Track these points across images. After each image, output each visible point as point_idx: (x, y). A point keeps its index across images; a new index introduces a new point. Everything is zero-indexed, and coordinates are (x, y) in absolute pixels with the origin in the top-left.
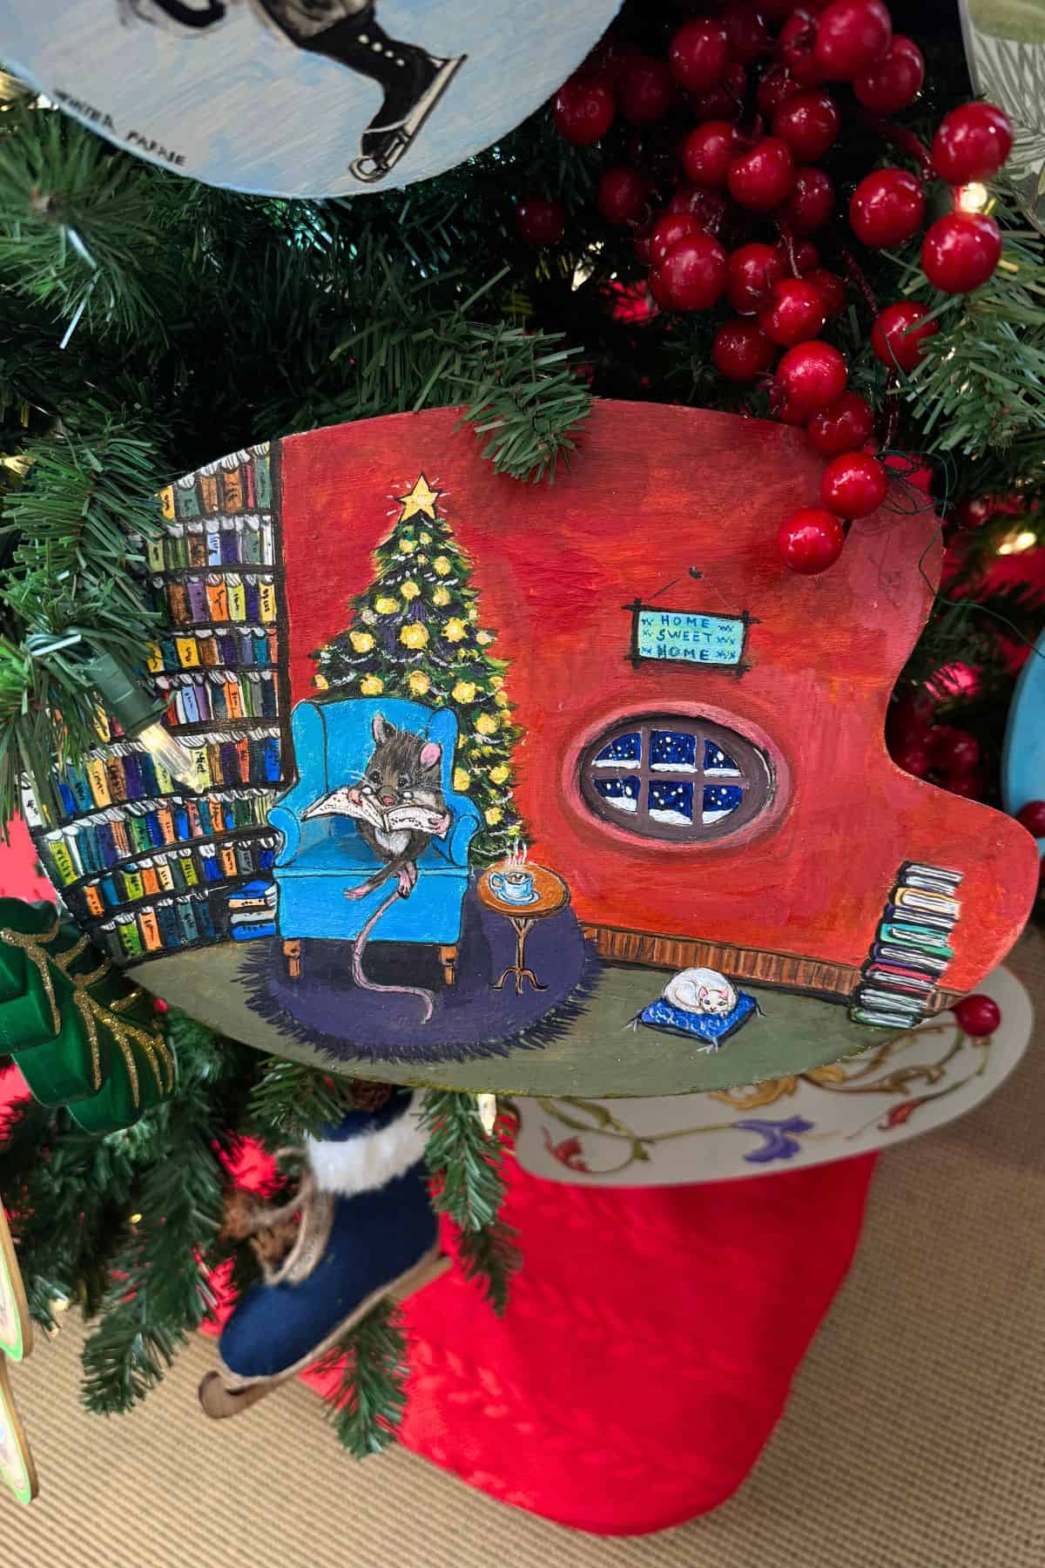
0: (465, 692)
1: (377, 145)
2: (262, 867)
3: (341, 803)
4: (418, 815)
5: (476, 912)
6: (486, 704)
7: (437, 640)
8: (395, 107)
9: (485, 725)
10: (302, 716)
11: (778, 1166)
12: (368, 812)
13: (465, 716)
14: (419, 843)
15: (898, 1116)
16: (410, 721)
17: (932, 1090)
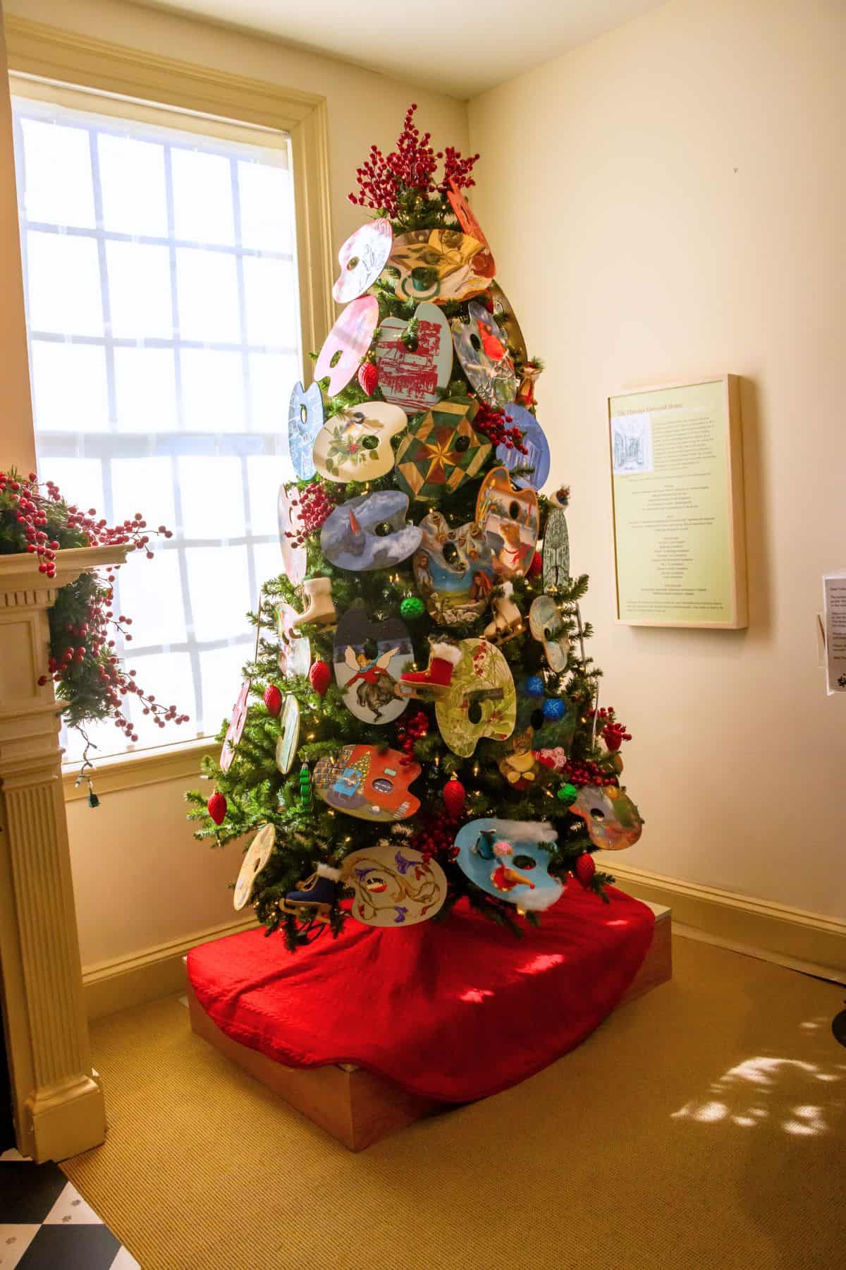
0: (364, 771)
1: (376, 720)
2: (334, 783)
3: (346, 779)
4: (353, 782)
5: (355, 794)
6: (366, 773)
7: (364, 766)
8: (378, 717)
9: (365, 775)
10: (347, 769)
11: (400, 924)
12: (349, 780)
13: (363, 773)
14: (352, 785)
15: (424, 912)
16: (357, 772)
17: (431, 903)
